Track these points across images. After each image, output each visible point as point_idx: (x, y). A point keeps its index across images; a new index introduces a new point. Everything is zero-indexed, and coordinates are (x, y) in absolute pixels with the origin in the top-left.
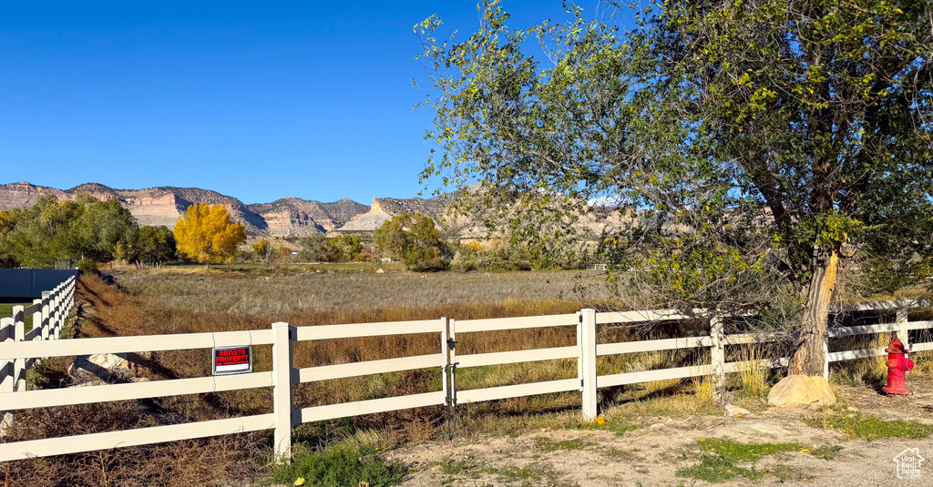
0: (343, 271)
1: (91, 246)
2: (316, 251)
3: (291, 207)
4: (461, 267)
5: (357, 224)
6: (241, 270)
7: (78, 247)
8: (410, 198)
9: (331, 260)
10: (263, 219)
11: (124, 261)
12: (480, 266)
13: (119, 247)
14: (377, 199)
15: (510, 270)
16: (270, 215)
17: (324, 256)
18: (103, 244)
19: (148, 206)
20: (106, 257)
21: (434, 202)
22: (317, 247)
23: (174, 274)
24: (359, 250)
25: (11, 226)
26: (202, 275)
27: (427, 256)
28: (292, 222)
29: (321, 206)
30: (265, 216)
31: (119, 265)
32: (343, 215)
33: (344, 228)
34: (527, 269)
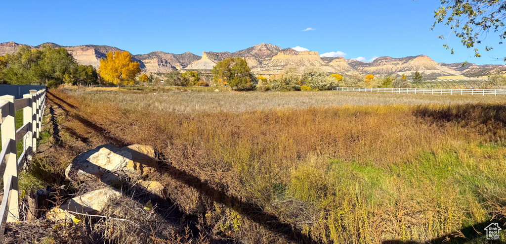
0: (196, 90)
1: (51, 75)
2: (175, 80)
3: (158, 56)
4: (263, 88)
5: (194, 66)
6: (138, 89)
7: (44, 76)
8: (223, 52)
9: (183, 85)
10: (143, 63)
11: (70, 84)
12: (273, 88)
13: (66, 76)
14: (205, 53)
15: (290, 90)
16: (147, 61)
17: (179, 83)
18: (58, 74)
19: (80, 55)
20: (60, 81)
21: (236, 54)
22: (176, 78)
23: (100, 91)
24: (198, 79)
25: (5, 64)
26: (116, 92)
27: (243, 82)
28: (159, 65)
29: (174, 56)
30: (144, 61)
31: (67, 86)
32: (186, 61)
33: (187, 68)
34: (299, 90)
